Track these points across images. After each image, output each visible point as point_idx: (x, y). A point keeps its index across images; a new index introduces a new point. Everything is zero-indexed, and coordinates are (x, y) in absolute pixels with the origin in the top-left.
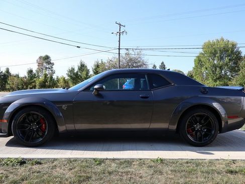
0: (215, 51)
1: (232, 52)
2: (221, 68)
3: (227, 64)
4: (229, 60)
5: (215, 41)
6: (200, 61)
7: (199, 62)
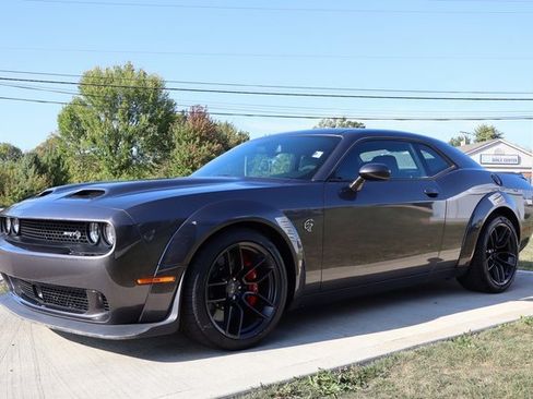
0: (115, 96)
1: (155, 100)
2: (130, 140)
3: (143, 132)
4: (150, 120)
5: (113, 70)
6: (74, 119)
7: (73, 123)
